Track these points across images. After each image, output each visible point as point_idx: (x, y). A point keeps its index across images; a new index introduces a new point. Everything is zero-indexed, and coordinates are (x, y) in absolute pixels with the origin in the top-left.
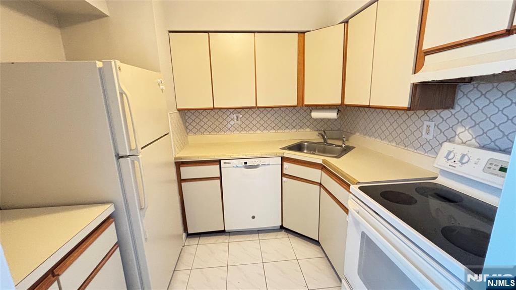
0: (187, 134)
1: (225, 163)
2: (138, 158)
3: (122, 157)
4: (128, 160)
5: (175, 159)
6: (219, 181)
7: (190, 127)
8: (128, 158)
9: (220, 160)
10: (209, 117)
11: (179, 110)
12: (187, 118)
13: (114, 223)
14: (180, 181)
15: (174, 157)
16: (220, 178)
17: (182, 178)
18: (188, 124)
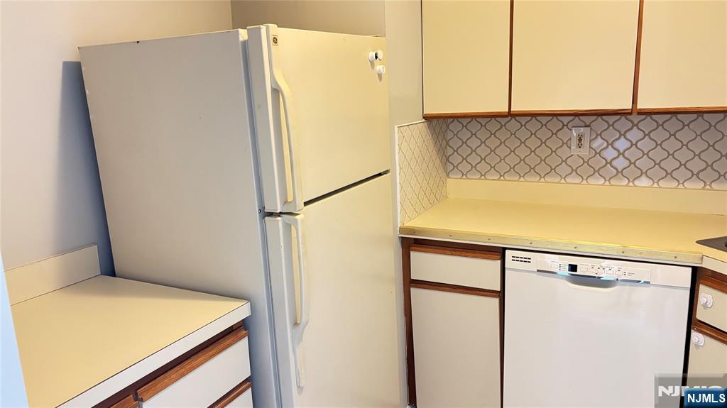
0: (448, 175)
1: (515, 259)
2: (296, 220)
3: (271, 214)
4: (278, 221)
5: (402, 230)
6: (496, 301)
7: (456, 159)
8: (279, 218)
9: (505, 249)
10: (503, 135)
11: (428, 118)
12: (450, 135)
13: (246, 339)
14: (410, 283)
15: (399, 226)
16: (501, 295)
17: (412, 278)
18: (450, 151)
